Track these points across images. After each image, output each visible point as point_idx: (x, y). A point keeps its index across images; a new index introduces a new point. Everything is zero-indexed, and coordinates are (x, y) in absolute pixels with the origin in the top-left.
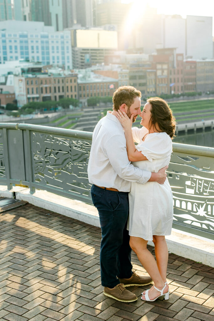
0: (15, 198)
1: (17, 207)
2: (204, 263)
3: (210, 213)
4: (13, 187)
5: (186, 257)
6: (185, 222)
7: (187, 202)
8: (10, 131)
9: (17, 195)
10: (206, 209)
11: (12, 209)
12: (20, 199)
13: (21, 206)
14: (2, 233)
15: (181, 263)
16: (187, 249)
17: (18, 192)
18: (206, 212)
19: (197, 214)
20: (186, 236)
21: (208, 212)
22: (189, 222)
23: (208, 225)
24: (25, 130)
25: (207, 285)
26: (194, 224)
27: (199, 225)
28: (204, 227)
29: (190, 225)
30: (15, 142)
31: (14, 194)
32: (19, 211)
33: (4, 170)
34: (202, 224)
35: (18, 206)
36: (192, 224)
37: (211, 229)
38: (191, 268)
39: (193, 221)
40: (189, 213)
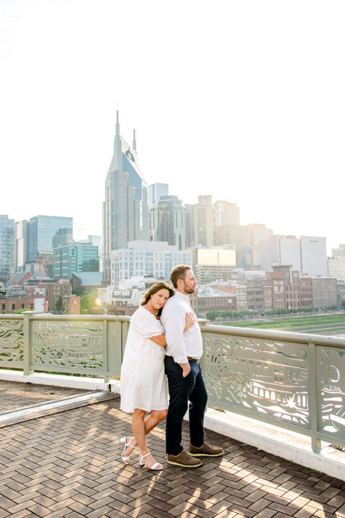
0: (110, 391)
1: (110, 400)
2: (294, 461)
3: (300, 405)
4: (110, 380)
5: (276, 454)
6: (275, 415)
7: (270, 392)
8: (111, 324)
9: (113, 387)
10: (296, 400)
11: (105, 401)
12: (115, 392)
13: (115, 399)
14: (90, 423)
15: (270, 460)
16: (277, 445)
17: (113, 385)
18: (296, 403)
19: (287, 405)
20: (277, 431)
21: (297, 403)
22: (279, 415)
23: (299, 418)
24: (124, 322)
25: (295, 484)
26: (285, 417)
27: (289, 418)
28: (295, 420)
29: (281, 418)
30: (114, 334)
31: (110, 386)
32: (111, 403)
33: (102, 362)
34: (292, 417)
35: (112, 398)
36: (283, 417)
37: (302, 422)
38: (280, 466)
39: (283, 414)
40: (278, 404)
